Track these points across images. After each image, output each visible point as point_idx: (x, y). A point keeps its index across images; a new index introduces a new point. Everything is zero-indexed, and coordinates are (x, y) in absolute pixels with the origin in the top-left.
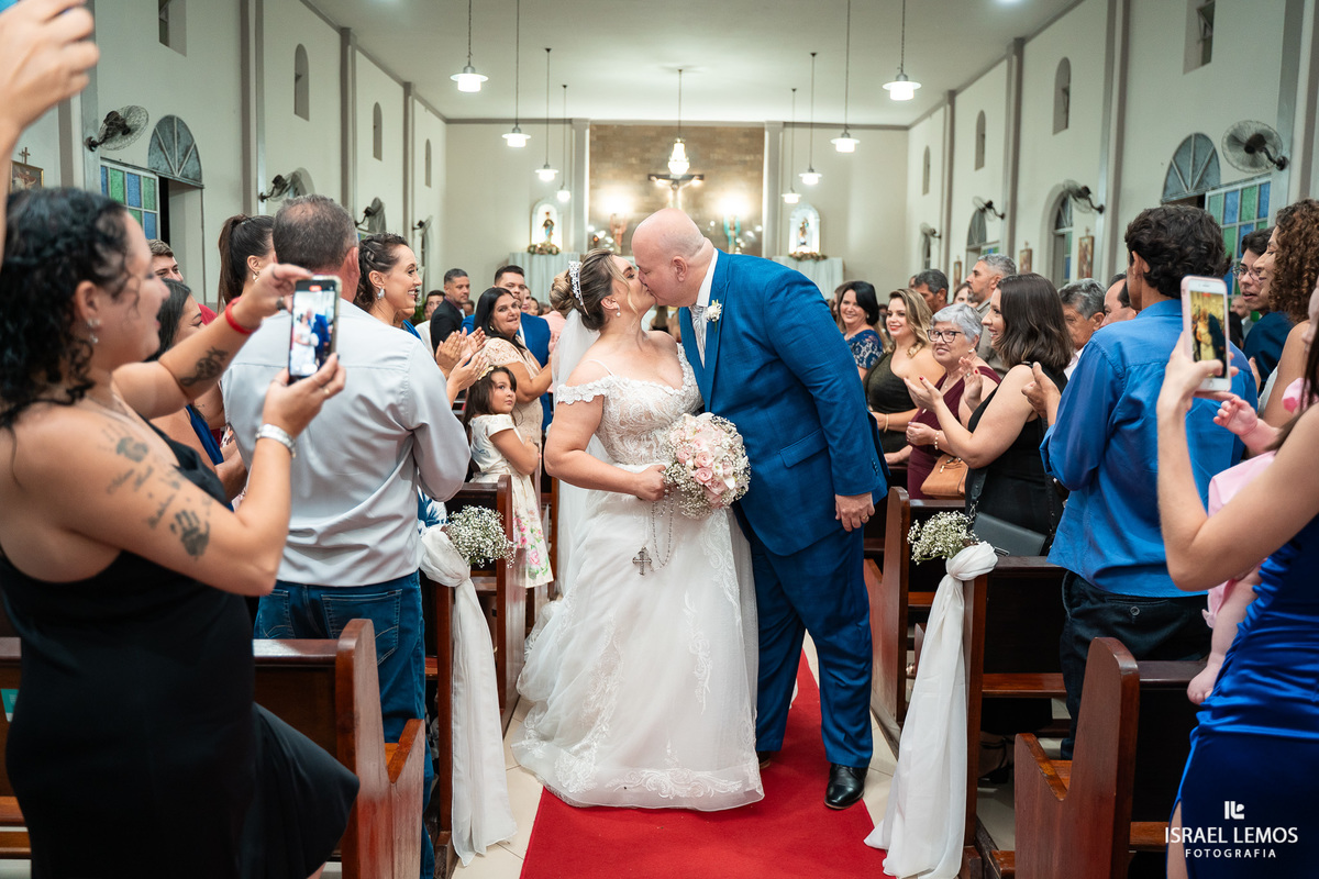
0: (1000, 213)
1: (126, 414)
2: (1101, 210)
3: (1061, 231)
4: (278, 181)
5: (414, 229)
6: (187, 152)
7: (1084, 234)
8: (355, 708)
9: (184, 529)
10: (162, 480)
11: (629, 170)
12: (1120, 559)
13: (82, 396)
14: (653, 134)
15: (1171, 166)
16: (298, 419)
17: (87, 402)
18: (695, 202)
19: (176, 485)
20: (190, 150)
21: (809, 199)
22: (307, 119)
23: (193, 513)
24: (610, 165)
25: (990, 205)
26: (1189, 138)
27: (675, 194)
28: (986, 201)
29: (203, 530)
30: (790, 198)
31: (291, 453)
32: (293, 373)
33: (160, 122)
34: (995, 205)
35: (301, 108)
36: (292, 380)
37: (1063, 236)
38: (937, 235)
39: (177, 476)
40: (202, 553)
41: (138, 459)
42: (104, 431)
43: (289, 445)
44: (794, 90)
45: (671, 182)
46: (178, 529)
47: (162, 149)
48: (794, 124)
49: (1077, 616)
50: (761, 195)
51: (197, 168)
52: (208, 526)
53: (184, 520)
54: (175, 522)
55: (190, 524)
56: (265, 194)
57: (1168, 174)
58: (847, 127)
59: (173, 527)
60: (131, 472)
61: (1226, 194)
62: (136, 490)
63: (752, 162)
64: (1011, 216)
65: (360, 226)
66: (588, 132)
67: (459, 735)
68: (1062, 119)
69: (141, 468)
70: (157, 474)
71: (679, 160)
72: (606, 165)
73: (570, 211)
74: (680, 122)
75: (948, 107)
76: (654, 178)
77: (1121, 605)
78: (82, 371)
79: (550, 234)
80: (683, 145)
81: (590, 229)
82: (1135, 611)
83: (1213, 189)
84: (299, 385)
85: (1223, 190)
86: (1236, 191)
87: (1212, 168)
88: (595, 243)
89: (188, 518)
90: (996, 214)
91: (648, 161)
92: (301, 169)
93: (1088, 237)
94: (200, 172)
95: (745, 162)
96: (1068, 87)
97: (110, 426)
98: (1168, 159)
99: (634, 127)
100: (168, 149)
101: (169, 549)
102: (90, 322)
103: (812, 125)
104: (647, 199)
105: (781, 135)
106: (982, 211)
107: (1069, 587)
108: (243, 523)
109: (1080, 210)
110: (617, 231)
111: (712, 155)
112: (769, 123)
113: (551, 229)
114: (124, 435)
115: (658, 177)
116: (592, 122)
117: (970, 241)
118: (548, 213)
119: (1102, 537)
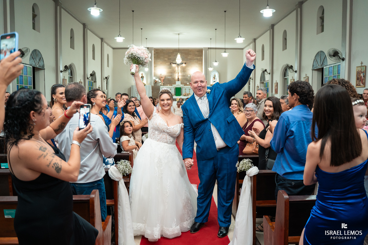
0: (269, 73)
1: (42, 141)
2: (296, 72)
3: (286, 77)
4: (66, 67)
5: (104, 79)
6: (40, 59)
7: (292, 79)
8: (95, 212)
9: (55, 167)
10: (50, 156)
11: (165, 61)
12: (289, 170)
13: (31, 137)
14: (172, 51)
15: (314, 60)
16: (81, 139)
17: (33, 139)
18: (184, 70)
19: (53, 157)
20: (41, 59)
21: (215, 69)
22: (74, 49)
23: (57, 163)
24: (160, 60)
25: (266, 70)
26: (319, 52)
27: (178, 68)
28: (265, 69)
29: (60, 167)
30: (210, 69)
31: (80, 147)
32: (80, 128)
33: (33, 51)
34: (267, 71)
35: (72, 46)
36: (80, 129)
37: (286, 79)
38: (252, 79)
39: (54, 155)
40: (60, 172)
41: (44, 151)
42: (36, 145)
43: (79, 145)
44: (211, 39)
45: (177, 65)
46: (54, 167)
47: (33, 59)
48: (211, 48)
49: (279, 185)
50: (202, 68)
51: (43, 64)
52: (61, 166)
53: (55, 165)
54: (53, 165)
55: (57, 166)
56: (62, 70)
57: (314, 62)
58: (225, 49)
59: (53, 167)
60: (43, 154)
61: (329, 67)
62: (44, 158)
63: (199, 59)
64: (272, 73)
65: (89, 79)
66: (153, 51)
67: (120, 220)
68: (285, 47)
69: (45, 153)
70: (49, 154)
71: (179, 59)
72: (158, 60)
73: (148, 74)
74: (179, 48)
75: (254, 43)
76: (172, 64)
77: (290, 182)
78: (32, 132)
79: (143, 80)
80: (180, 55)
81: (154, 78)
82: (293, 183)
83: (326, 66)
84: (81, 131)
85: (328, 66)
86: (332, 66)
87: (325, 61)
88: (156, 82)
89: (56, 164)
90: (267, 72)
91: (170, 59)
92: (72, 63)
93: (293, 79)
94: (44, 65)
95: (198, 59)
96: (286, 38)
97: (38, 144)
98: (313, 58)
99: (166, 49)
100: (35, 59)
101: (52, 172)
102: (33, 120)
103: (216, 48)
104: (170, 70)
105: (208, 51)
106: (264, 72)
107: (277, 178)
108: (69, 165)
109: (290, 72)
110: (162, 79)
111: (188, 57)
112: (204, 48)
113: (143, 78)
114: (41, 146)
115: (173, 63)
116: (154, 48)
117: (261, 80)
118: (142, 74)
119: (285, 165)
